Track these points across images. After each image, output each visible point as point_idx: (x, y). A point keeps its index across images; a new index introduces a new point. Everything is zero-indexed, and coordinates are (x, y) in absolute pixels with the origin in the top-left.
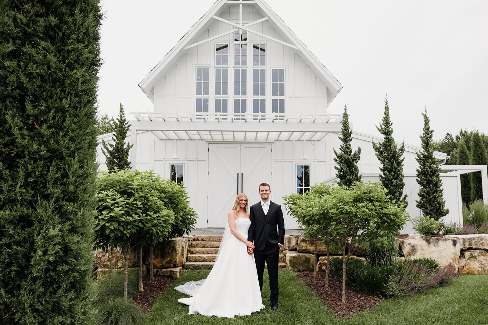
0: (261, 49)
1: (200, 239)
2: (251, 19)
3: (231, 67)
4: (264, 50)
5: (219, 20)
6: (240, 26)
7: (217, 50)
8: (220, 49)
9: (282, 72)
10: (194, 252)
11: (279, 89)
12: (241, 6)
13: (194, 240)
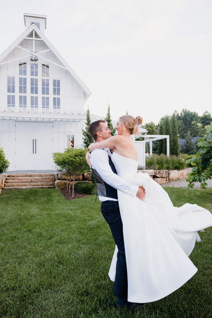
0: (46, 66)
1: (12, 176)
2: (40, 49)
3: (29, 77)
4: (48, 67)
5: (21, 49)
6: (34, 53)
7: (20, 65)
8: (21, 64)
9: (59, 81)
10: (8, 182)
11: (57, 91)
12: (34, 41)
13: (8, 176)
